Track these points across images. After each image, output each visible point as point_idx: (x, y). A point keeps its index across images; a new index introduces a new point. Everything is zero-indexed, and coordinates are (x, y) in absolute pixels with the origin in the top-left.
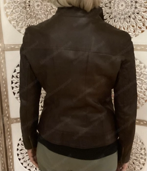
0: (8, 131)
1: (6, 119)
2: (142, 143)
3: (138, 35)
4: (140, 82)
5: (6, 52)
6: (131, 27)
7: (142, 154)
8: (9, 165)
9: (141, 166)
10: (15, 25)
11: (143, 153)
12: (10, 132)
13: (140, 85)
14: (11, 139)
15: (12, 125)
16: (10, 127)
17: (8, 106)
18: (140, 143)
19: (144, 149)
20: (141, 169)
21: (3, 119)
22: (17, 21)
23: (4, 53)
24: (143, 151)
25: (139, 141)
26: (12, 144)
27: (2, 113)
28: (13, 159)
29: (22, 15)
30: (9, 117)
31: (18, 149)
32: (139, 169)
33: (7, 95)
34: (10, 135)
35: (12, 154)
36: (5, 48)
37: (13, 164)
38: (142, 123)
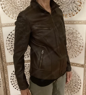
0: (5, 69)
1: (4, 63)
2: (79, 77)
4: (76, 42)
6: (70, 10)
8: (7, 87)
9: (78, 89)
10: (7, 13)
11: (79, 82)
12: (7, 70)
13: (76, 44)
14: (7, 73)
15: (7, 66)
16: (6, 67)
17: (5, 56)
19: (80, 80)
20: (78, 91)
21: (3, 63)
22: (7, 11)
23: (2, 28)
24: (79, 81)
25: (77, 75)
26: (8, 76)
27: (2, 60)
28: (8, 84)
29: (10, 8)
30: (5, 62)
31: (11, 79)
32: (77, 91)
33: (4, 51)
34: (7, 71)
35: (8, 82)
36: (2, 25)
37: (9, 86)
38: (78, 65)
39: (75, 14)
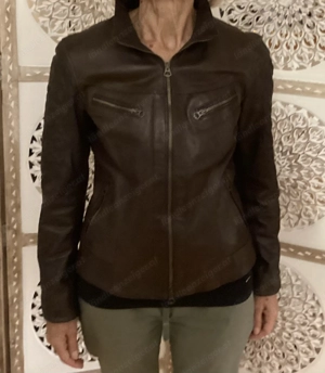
0: (14, 263)
1: (10, 235)
2: (318, 303)
3: (318, 62)
4: (318, 164)
5: (21, 84)
7: (315, 327)
8: (11, 341)
9: (312, 354)
10: (47, 25)
11: (318, 326)
12: (19, 264)
13: (318, 173)
14: (19, 280)
15: (24, 248)
16: (18, 254)
17: (18, 206)
18: (313, 303)
19: (322, 315)
20: (312, 360)
21: (4, 236)
22: (51, 18)
23: (17, 87)
24: (318, 319)
25: (309, 297)
26: (20, 292)
27: (4, 223)
28: (20, 327)
30: (17, 232)
31: (33, 306)
32: (307, 360)
33: (17, 182)
34: (19, 271)
35: (20, 316)
36: (20, 74)
37: (21, 338)
38: (318, 257)
39: (320, 57)
